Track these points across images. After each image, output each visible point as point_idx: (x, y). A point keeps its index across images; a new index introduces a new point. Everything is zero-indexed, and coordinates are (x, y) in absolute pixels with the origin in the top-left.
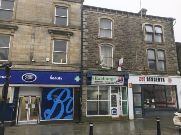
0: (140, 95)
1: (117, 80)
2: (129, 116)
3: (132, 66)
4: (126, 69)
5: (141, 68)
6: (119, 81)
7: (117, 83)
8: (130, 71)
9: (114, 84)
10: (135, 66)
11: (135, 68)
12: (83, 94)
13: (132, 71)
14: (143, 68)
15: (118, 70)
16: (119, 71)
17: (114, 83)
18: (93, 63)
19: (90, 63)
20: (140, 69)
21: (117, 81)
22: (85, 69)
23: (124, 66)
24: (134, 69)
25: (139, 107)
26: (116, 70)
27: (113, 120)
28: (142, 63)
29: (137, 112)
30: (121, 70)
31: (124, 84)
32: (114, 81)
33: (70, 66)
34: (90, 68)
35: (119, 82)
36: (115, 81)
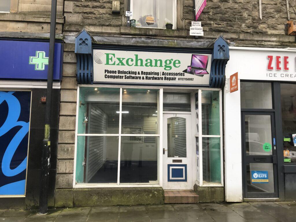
0: (268, 117)
1: (186, 68)
2: (224, 188)
3: (243, 20)
4: (219, 31)
5: (274, 28)
6: (192, 69)
7: (187, 75)
8: (234, 36)
9: (177, 82)
10: (254, 19)
11: (255, 28)
12: (62, 113)
13: (242, 37)
14: (283, 27)
15: (192, 33)
16: (194, 37)
17: (174, 79)
18: (101, 11)
19: (93, 10)
20: (270, 32)
21: (185, 71)
22: (73, 29)
23: (214, 20)
24: (250, 30)
25: (262, 159)
26: (184, 34)
27: (166, 202)
28: (279, 11)
29: (255, 175)
30: (202, 34)
31: (211, 80)
32: (174, 70)
33: (18, 18)
34: (90, 25)
35: (191, 73)
36: (180, 70)
